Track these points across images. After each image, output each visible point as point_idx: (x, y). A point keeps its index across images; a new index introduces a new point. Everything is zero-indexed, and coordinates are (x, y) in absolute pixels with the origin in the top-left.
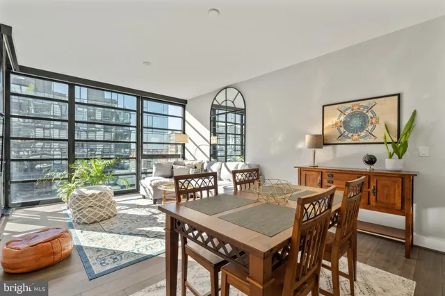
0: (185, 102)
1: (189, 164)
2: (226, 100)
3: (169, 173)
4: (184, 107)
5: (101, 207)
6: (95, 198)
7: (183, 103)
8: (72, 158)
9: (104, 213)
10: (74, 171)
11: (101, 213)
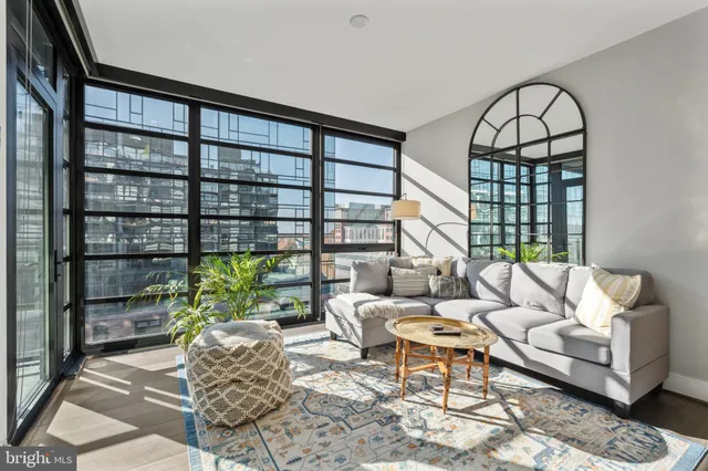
0: (402, 136)
1: (423, 266)
2: (518, 117)
3: (382, 285)
4: (398, 147)
5: (259, 381)
6: (247, 360)
7: (395, 140)
8: (195, 254)
9: (268, 396)
10: (199, 281)
11: (260, 399)
